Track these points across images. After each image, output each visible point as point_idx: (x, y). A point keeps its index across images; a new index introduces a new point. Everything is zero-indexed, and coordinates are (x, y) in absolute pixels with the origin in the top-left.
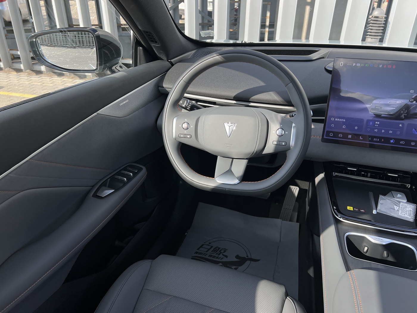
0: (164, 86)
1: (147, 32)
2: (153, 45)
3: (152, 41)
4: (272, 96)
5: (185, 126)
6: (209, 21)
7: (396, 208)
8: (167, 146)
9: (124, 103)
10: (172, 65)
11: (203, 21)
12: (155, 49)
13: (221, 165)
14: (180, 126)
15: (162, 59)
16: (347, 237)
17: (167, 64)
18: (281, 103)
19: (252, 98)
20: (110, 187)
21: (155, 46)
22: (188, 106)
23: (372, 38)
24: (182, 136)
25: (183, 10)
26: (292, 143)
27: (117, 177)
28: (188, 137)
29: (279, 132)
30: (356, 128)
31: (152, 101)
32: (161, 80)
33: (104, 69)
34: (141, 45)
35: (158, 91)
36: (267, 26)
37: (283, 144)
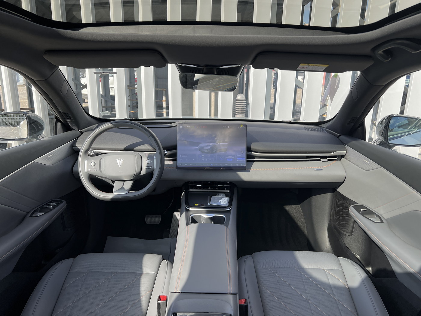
0: (77, 146)
1: (65, 113)
2: (68, 121)
3: (68, 119)
4: (146, 147)
5: (93, 164)
6: (112, 104)
7: (220, 201)
8: (82, 177)
9: (51, 156)
10: (82, 133)
11: (106, 104)
12: (70, 123)
13: (117, 186)
14: (90, 164)
15: (74, 130)
16: (192, 217)
17: (79, 133)
18: (153, 150)
19: (135, 148)
20: (41, 211)
21: (69, 122)
22: (94, 154)
23: (239, 115)
24: (91, 170)
25: (87, 95)
26: (155, 166)
27: (45, 206)
28: (95, 170)
29: (147, 162)
30: (193, 159)
31: (69, 156)
32: (75, 142)
33: (32, 138)
34: (60, 121)
35: (73, 149)
36: (165, 108)
37: (150, 167)
